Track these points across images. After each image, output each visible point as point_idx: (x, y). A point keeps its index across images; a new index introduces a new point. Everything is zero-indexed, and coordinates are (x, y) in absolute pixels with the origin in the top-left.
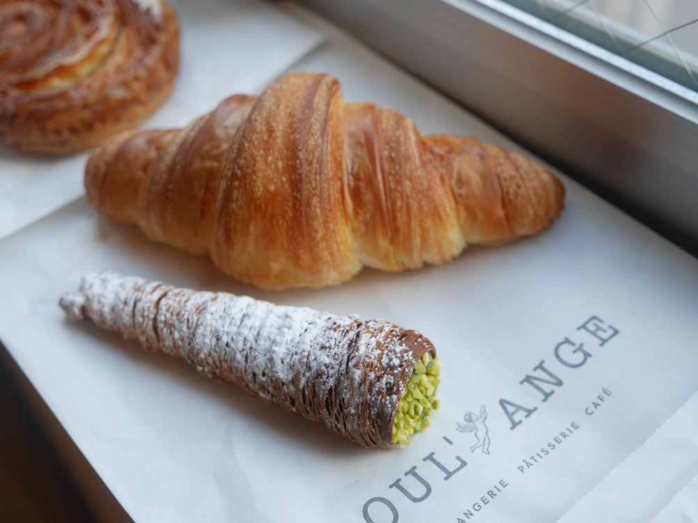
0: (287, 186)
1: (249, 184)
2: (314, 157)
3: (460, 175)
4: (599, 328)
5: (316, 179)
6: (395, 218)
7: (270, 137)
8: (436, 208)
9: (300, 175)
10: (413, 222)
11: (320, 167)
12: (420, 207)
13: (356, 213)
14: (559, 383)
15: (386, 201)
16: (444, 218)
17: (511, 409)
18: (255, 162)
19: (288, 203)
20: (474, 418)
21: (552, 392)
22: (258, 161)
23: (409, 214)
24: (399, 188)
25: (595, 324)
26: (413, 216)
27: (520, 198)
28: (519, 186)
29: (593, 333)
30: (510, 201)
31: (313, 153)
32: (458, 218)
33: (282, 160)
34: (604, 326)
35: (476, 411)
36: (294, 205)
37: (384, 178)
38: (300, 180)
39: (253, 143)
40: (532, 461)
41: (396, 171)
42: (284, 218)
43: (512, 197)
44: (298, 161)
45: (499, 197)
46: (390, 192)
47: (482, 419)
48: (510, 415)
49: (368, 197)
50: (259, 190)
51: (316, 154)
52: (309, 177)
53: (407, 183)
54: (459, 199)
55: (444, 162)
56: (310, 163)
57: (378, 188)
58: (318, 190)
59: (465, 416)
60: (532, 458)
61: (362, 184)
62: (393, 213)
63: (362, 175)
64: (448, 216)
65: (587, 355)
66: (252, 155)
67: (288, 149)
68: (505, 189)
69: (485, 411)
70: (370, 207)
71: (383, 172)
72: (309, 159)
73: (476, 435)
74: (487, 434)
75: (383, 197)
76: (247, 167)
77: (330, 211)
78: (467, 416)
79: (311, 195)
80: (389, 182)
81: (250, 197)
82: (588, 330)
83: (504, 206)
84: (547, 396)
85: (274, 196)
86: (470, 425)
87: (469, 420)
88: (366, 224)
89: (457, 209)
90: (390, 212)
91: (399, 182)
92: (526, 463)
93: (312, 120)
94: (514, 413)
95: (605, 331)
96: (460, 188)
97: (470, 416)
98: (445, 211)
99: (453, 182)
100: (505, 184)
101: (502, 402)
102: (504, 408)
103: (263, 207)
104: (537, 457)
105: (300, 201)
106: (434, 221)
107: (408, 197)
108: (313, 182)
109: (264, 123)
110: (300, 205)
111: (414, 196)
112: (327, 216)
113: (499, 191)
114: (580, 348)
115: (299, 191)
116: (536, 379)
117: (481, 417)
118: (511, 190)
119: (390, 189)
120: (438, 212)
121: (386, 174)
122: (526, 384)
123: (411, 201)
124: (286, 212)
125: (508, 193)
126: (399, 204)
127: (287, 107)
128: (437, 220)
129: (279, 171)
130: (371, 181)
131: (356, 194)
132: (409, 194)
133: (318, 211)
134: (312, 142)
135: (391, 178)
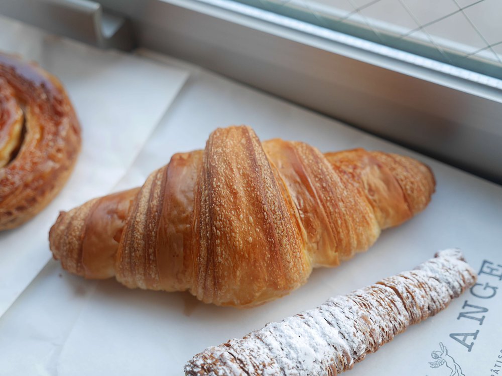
0: (261, 235)
1: (230, 240)
2: (275, 206)
3: (369, 185)
4: (492, 270)
5: (281, 223)
6: (338, 233)
7: (235, 198)
8: (364, 217)
9: (270, 224)
10: (351, 233)
11: (282, 212)
12: (354, 220)
13: (310, 238)
14: (485, 310)
15: (330, 223)
16: (370, 222)
17: (461, 338)
18: (230, 222)
19: (265, 248)
20: (439, 354)
21: (484, 317)
22: (233, 220)
23: (347, 227)
24: (337, 210)
25: (488, 267)
26: (350, 228)
27: (415, 192)
28: (412, 183)
29: (490, 274)
30: (409, 195)
31: (274, 204)
32: (376, 217)
33: (251, 215)
34: (494, 266)
35: (438, 349)
36: (270, 248)
37: (324, 206)
38: (271, 228)
39: (223, 206)
40: (497, 368)
41: (330, 197)
42: (264, 259)
43: (409, 192)
44: (265, 213)
45: (402, 195)
46: (331, 215)
47: (445, 353)
48: (463, 342)
49: (316, 223)
50: (240, 243)
51: (276, 203)
52: (277, 224)
53: (341, 204)
54: (374, 203)
55: (356, 178)
56: (275, 213)
57: (322, 214)
58: (285, 231)
59: (432, 355)
60: (496, 365)
61: (310, 215)
62: (336, 230)
63: (308, 208)
64: (371, 219)
65: (495, 289)
66: (226, 217)
67: (253, 204)
68: (403, 187)
69: (444, 346)
70: (319, 230)
71: (321, 201)
72: (273, 209)
73: (447, 366)
74: (454, 362)
75: (327, 220)
76: (224, 227)
77: (296, 244)
78: (434, 355)
79: (281, 237)
80: (328, 207)
81: (234, 251)
82: (485, 273)
83: (406, 200)
84: (481, 321)
85: (253, 245)
86: (439, 360)
87: (437, 357)
88: (317, 243)
89: (375, 212)
90: (334, 229)
91: (335, 206)
92: (494, 371)
93: (263, 175)
94: (464, 340)
95: (497, 270)
96: (373, 195)
97: (435, 354)
98: (369, 216)
99: (366, 191)
100: (403, 184)
101: (452, 336)
102: (456, 339)
103: (247, 256)
104: (498, 364)
105: (274, 244)
106: (363, 226)
107: (344, 214)
108: (281, 227)
109: (225, 187)
110: (275, 247)
111: (348, 213)
112: (294, 248)
113: (400, 191)
114: (487, 286)
115: (272, 236)
116: (467, 313)
117: (443, 352)
118: (408, 187)
119: (330, 213)
120: (366, 219)
121: (324, 202)
122: (462, 318)
123: (347, 217)
124: (265, 255)
125: (406, 189)
126: (339, 222)
127: (239, 169)
128: (365, 224)
129: (251, 224)
130: (315, 211)
131: (308, 223)
132: (345, 212)
133: (288, 246)
134: (269, 194)
135: (328, 204)
